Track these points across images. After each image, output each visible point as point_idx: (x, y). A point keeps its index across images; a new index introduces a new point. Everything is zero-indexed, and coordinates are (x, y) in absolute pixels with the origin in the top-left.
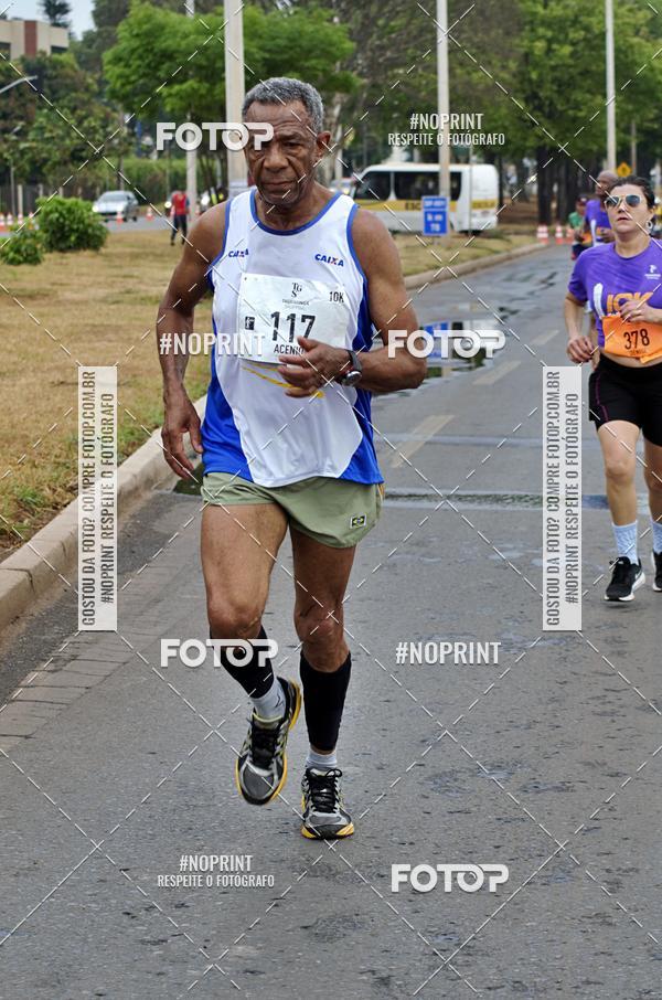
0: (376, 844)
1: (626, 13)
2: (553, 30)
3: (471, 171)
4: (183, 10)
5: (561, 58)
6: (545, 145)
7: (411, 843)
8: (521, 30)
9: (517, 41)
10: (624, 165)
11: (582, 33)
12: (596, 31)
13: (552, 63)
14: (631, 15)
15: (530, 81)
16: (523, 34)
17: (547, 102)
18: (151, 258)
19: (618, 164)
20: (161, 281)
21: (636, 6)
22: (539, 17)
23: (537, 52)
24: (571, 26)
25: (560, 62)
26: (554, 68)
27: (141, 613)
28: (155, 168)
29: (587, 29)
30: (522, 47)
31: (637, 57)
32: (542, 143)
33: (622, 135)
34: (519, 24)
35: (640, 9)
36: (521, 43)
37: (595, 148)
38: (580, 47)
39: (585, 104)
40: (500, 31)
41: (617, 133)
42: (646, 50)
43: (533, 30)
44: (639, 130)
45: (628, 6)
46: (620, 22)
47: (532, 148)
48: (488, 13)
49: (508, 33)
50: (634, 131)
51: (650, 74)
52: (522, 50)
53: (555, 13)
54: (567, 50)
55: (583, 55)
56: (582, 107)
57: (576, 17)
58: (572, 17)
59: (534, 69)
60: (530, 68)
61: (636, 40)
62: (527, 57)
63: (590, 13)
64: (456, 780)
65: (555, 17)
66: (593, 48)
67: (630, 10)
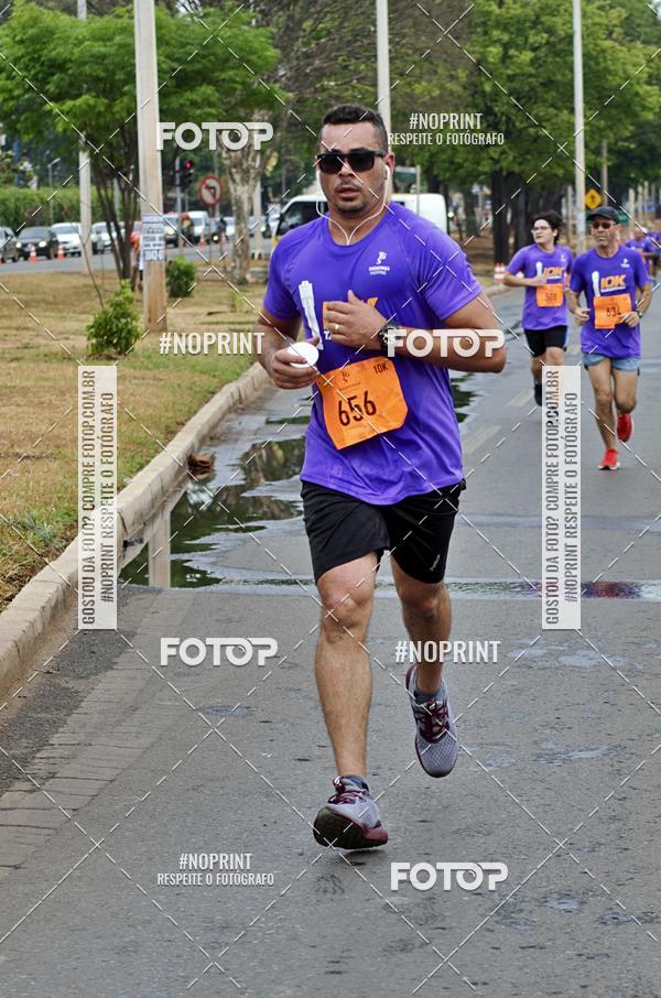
1: (596, 11)
2: (511, 33)
4: (73, 11)
5: (520, 66)
6: (501, 170)
8: (473, 33)
9: (467, 46)
10: (594, 192)
11: (545, 36)
12: (562, 34)
13: (509, 72)
14: (602, 13)
15: (483, 92)
16: (475, 37)
17: (504, 118)
19: (588, 191)
22: (493, 18)
23: (491, 59)
24: (531, 28)
25: (518, 71)
26: (511, 78)
29: (550, 31)
30: (474, 52)
31: (609, 63)
32: (497, 167)
33: (593, 157)
35: (612, 6)
36: (473, 49)
37: (560, 172)
38: (542, 52)
39: (549, 120)
41: (586, 154)
42: (620, 55)
43: (486, 33)
44: (610, 151)
46: (589, 22)
47: (485, 173)
50: (605, 152)
51: (625, 84)
53: (512, 12)
54: (527, 56)
55: (545, 63)
56: (546, 124)
57: (538, 17)
58: (533, 18)
59: (488, 80)
60: (483, 78)
61: (608, 43)
63: (554, 12)
65: (512, 18)
66: (557, 54)
67: (601, 8)
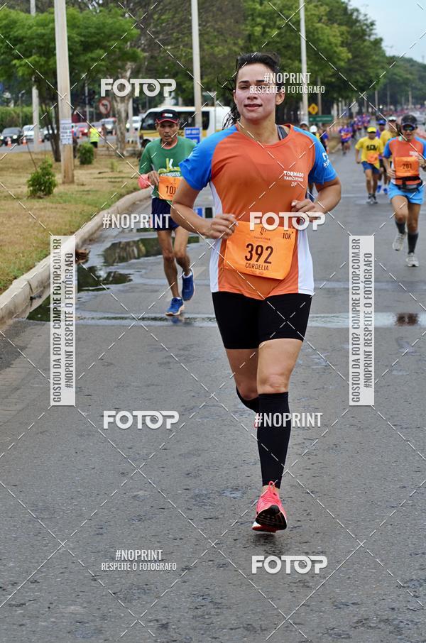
0: (158, 540)
1: (313, 8)
2: (267, 20)
3: (215, 111)
4: (28, 11)
5: (272, 37)
7: (181, 539)
8: (245, 20)
9: (243, 27)
10: (313, 105)
12: (295, 20)
14: (316, 9)
16: (247, 22)
18: (11, 170)
19: (309, 105)
20: (17, 185)
21: (320, 3)
22: (257, 11)
23: (256, 34)
24: (277, 17)
25: (272, 40)
26: (267, 44)
27: (7, 397)
28: (12, 112)
30: (247, 30)
31: (320, 35)
34: (244, 16)
35: (321, 5)
36: (246, 28)
38: (283, 30)
39: (288, 66)
40: (232, 21)
42: (326, 31)
43: (253, 20)
45: (314, 4)
46: (309, 13)
48: (224, 9)
49: (237, 22)
51: (329, 47)
52: (247, 32)
53: (267, 9)
54: (275, 32)
55: (285, 35)
56: (286, 69)
57: (281, 11)
59: (255, 45)
60: (252, 44)
61: (319, 25)
62: (250, 37)
63: (290, 8)
64: (209, 498)
65: (267, 12)
66: (292, 31)
67: (316, 6)
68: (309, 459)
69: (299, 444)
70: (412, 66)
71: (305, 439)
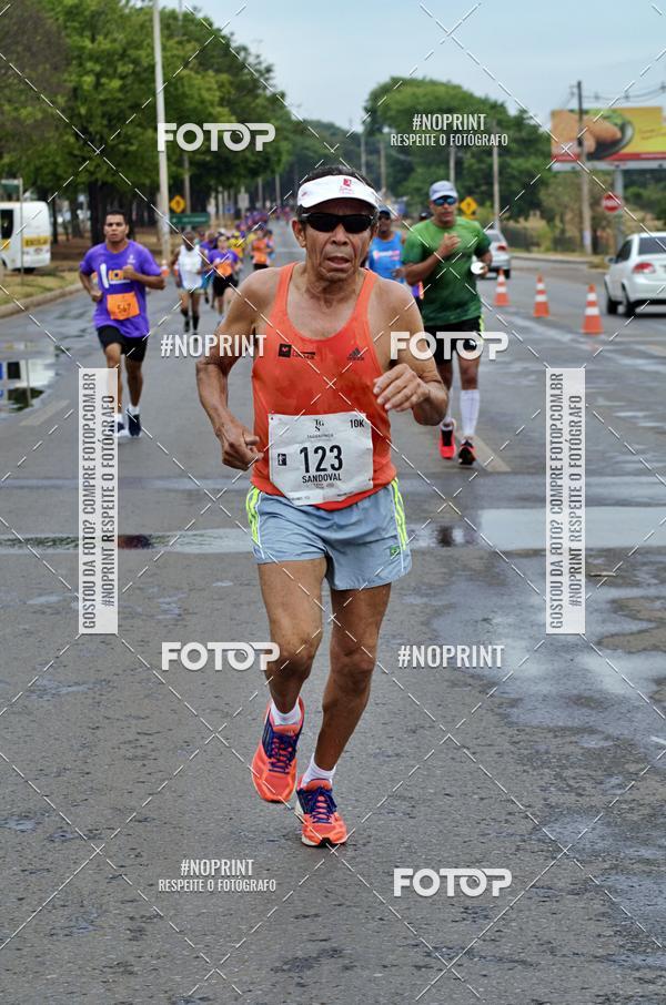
1: (176, 46)
2: (102, 65)
3: (21, 209)
5: (110, 92)
6: (97, 180)
8: (68, 64)
9: (66, 76)
10: (178, 198)
11: (131, 66)
12: (145, 65)
13: (102, 97)
14: (180, 47)
15: (79, 115)
16: (71, 69)
17: (98, 137)
19: (171, 199)
21: (185, 38)
22: (87, 51)
23: (86, 87)
24: (119, 60)
25: (109, 96)
26: (103, 103)
29: (136, 62)
30: (71, 81)
31: (186, 89)
32: (93, 178)
33: (174, 168)
34: (67, 59)
35: (189, 41)
36: (70, 78)
37: (147, 182)
38: (129, 81)
39: (136, 138)
40: (48, 66)
41: (169, 167)
42: (196, 82)
43: (81, 65)
44: (191, 163)
45: (176, 39)
46: (169, 54)
47: (83, 183)
48: (34, 49)
49: (56, 68)
50: (187, 165)
51: (200, 107)
52: (71, 85)
53: (103, 47)
54: (116, 83)
55: (131, 89)
56: (133, 141)
57: (125, 51)
58: (120, 51)
59: (83, 104)
60: (79, 103)
61: (186, 72)
62: (76, 92)
63: (139, 47)
65: (103, 51)
66: (142, 82)
67: (180, 43)
68: (144, 765)
69: (130, 742)
70: (333, 134)
71: (139, 733)
